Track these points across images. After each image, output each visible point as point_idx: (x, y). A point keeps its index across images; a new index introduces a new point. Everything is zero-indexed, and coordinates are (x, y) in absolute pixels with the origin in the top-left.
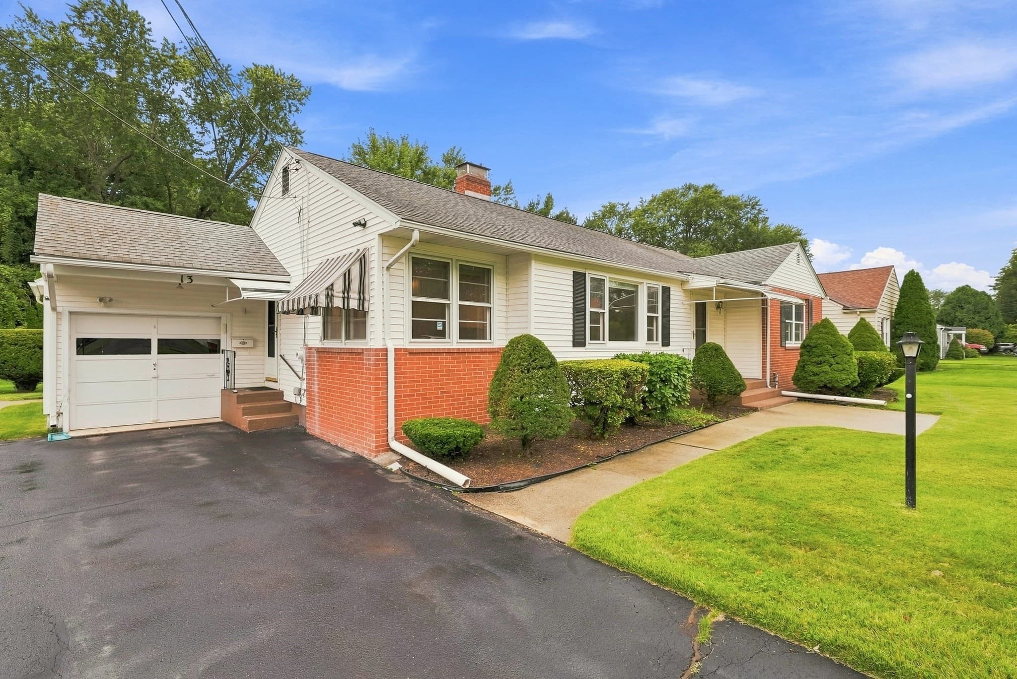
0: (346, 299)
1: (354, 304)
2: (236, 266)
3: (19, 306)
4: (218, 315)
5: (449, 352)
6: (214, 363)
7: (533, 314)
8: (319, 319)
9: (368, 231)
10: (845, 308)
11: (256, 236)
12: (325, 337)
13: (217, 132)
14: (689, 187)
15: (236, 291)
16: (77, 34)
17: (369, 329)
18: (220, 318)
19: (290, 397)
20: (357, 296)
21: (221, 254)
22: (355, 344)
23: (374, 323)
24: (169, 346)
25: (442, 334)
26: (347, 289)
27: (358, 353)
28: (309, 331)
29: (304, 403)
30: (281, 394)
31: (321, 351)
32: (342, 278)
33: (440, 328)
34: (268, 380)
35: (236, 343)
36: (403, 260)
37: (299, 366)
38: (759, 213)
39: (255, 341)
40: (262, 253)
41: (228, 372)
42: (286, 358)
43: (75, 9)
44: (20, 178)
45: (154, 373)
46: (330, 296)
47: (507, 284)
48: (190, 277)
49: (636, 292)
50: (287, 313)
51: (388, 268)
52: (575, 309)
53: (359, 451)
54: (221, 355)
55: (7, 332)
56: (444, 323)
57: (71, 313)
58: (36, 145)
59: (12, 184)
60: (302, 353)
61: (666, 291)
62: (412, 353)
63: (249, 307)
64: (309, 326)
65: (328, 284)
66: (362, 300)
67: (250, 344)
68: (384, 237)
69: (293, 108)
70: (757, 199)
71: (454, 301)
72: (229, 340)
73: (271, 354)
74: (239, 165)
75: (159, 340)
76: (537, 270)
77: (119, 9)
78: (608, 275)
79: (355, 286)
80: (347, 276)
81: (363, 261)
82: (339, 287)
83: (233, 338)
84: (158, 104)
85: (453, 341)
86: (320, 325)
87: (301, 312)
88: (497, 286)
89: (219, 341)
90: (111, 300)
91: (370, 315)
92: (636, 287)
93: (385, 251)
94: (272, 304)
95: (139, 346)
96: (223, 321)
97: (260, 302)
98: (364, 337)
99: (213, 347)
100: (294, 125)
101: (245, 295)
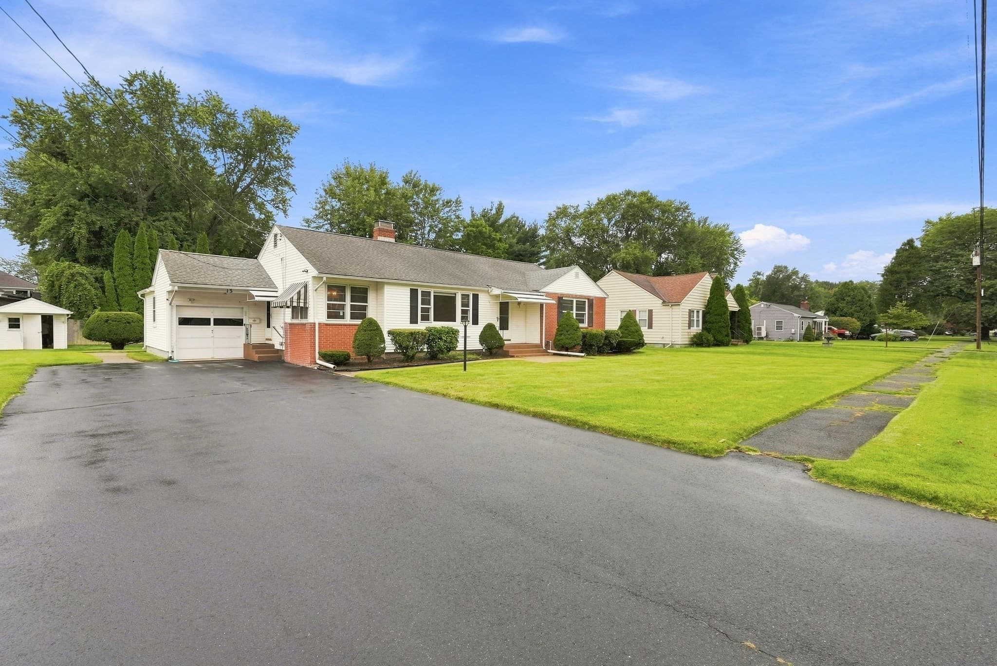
0: (299, 302)
1: (302, 305)
2: (252, 284)
3: (95, 296)
4: (241, 306)
5: (345, 325)
6: (240, 330)
7: (385, 308)
8: (290, 310)
9: (309, 274)
10: (664, 302)
11: (260, 265)
12: (293, 318)
13: (226, 159)
14: (628, 193)
15: (252, 297)
16: (128, 97)
17: (309, 315)
18: (243, 308)
19: (277, 347)
20: (303, 301)
21: (244, 278)
22: (304, 321)
23: (310, 312)
24: (219, 322)
25: (343, 317)
26: (299, 298)
27: (304, 325)
28: (286, 315)
29: (284, 349)
30: (273, 346)
31: (291, 324)
32: (297, 295)
33: (341, 314)
34: (267, 339)
35: (251, 321)
36: (323, 286)
37: (282, 332)
38: (688, 216)
39: (260, 320)
40: (264, 276)
41: (247, 335)
42: (276, 328)
43: (127, 80)
44: (89, 203)
45: (212, 335)
46: (292, 302)
47: (377, 294)
48: (231, 290)
49: (455, 298)
50: (276, 307)
51: (316, 290)
52: (411, 306)
53: (304, 365)
54: (244, 327)
55: (110, 314)
56: (344, 312)
57: (177, 306)
58: (101, 181)
59: (85, 208)
60: (283, 325)
61: (476, 297)
62: (327, 325)
63: (258, 304)
64: (286, 312)
65: (291, 296)
66: (305, 303)
67: (258, 321)
68: (314, 277)
69: (286, 140)
70: (687, 204)
71: (348, 303)
72: (247, 320)
73: (269, 326)
74: (243, 184)
75: (214, 319)
76: (388, 290)
77: (158, 81)
78: (433, 290)
79: (302, 297)
80: (299, 293)
81: (306, 287)
82: (295, 298)
83: (249, 318)
84: (183, 144)
85: (348, 320)
86: (291, 313)
87: (281, 307)
88: (371, 297)
89: (242, 319)
90: (194, 300)
91: (309, 309)
92: (455, 294)
93: (315, 283)
94: (269, 303)
95: (205, 322)
96: (244, 310)
97: (263, 302)
98: (307, 318)
99: (239, 322)
100: (286, 152)
101: (257, 299)
